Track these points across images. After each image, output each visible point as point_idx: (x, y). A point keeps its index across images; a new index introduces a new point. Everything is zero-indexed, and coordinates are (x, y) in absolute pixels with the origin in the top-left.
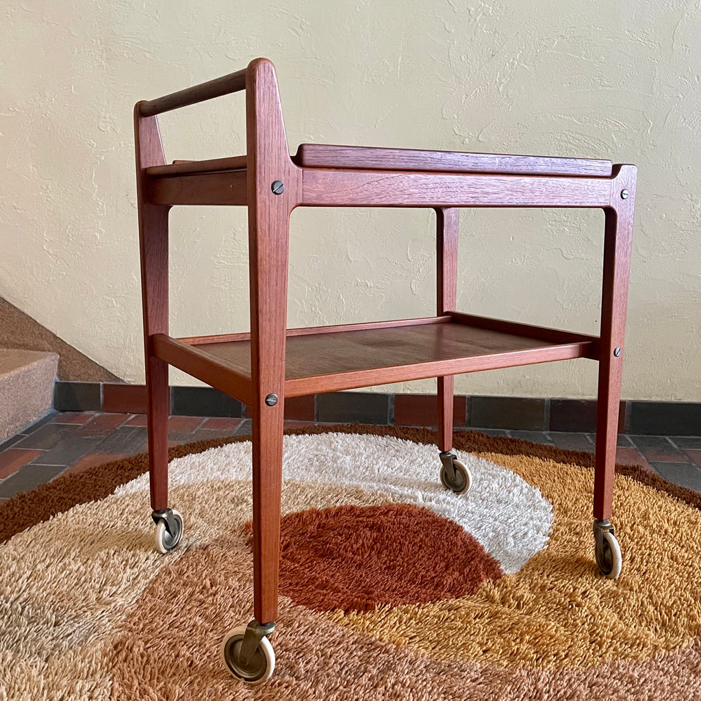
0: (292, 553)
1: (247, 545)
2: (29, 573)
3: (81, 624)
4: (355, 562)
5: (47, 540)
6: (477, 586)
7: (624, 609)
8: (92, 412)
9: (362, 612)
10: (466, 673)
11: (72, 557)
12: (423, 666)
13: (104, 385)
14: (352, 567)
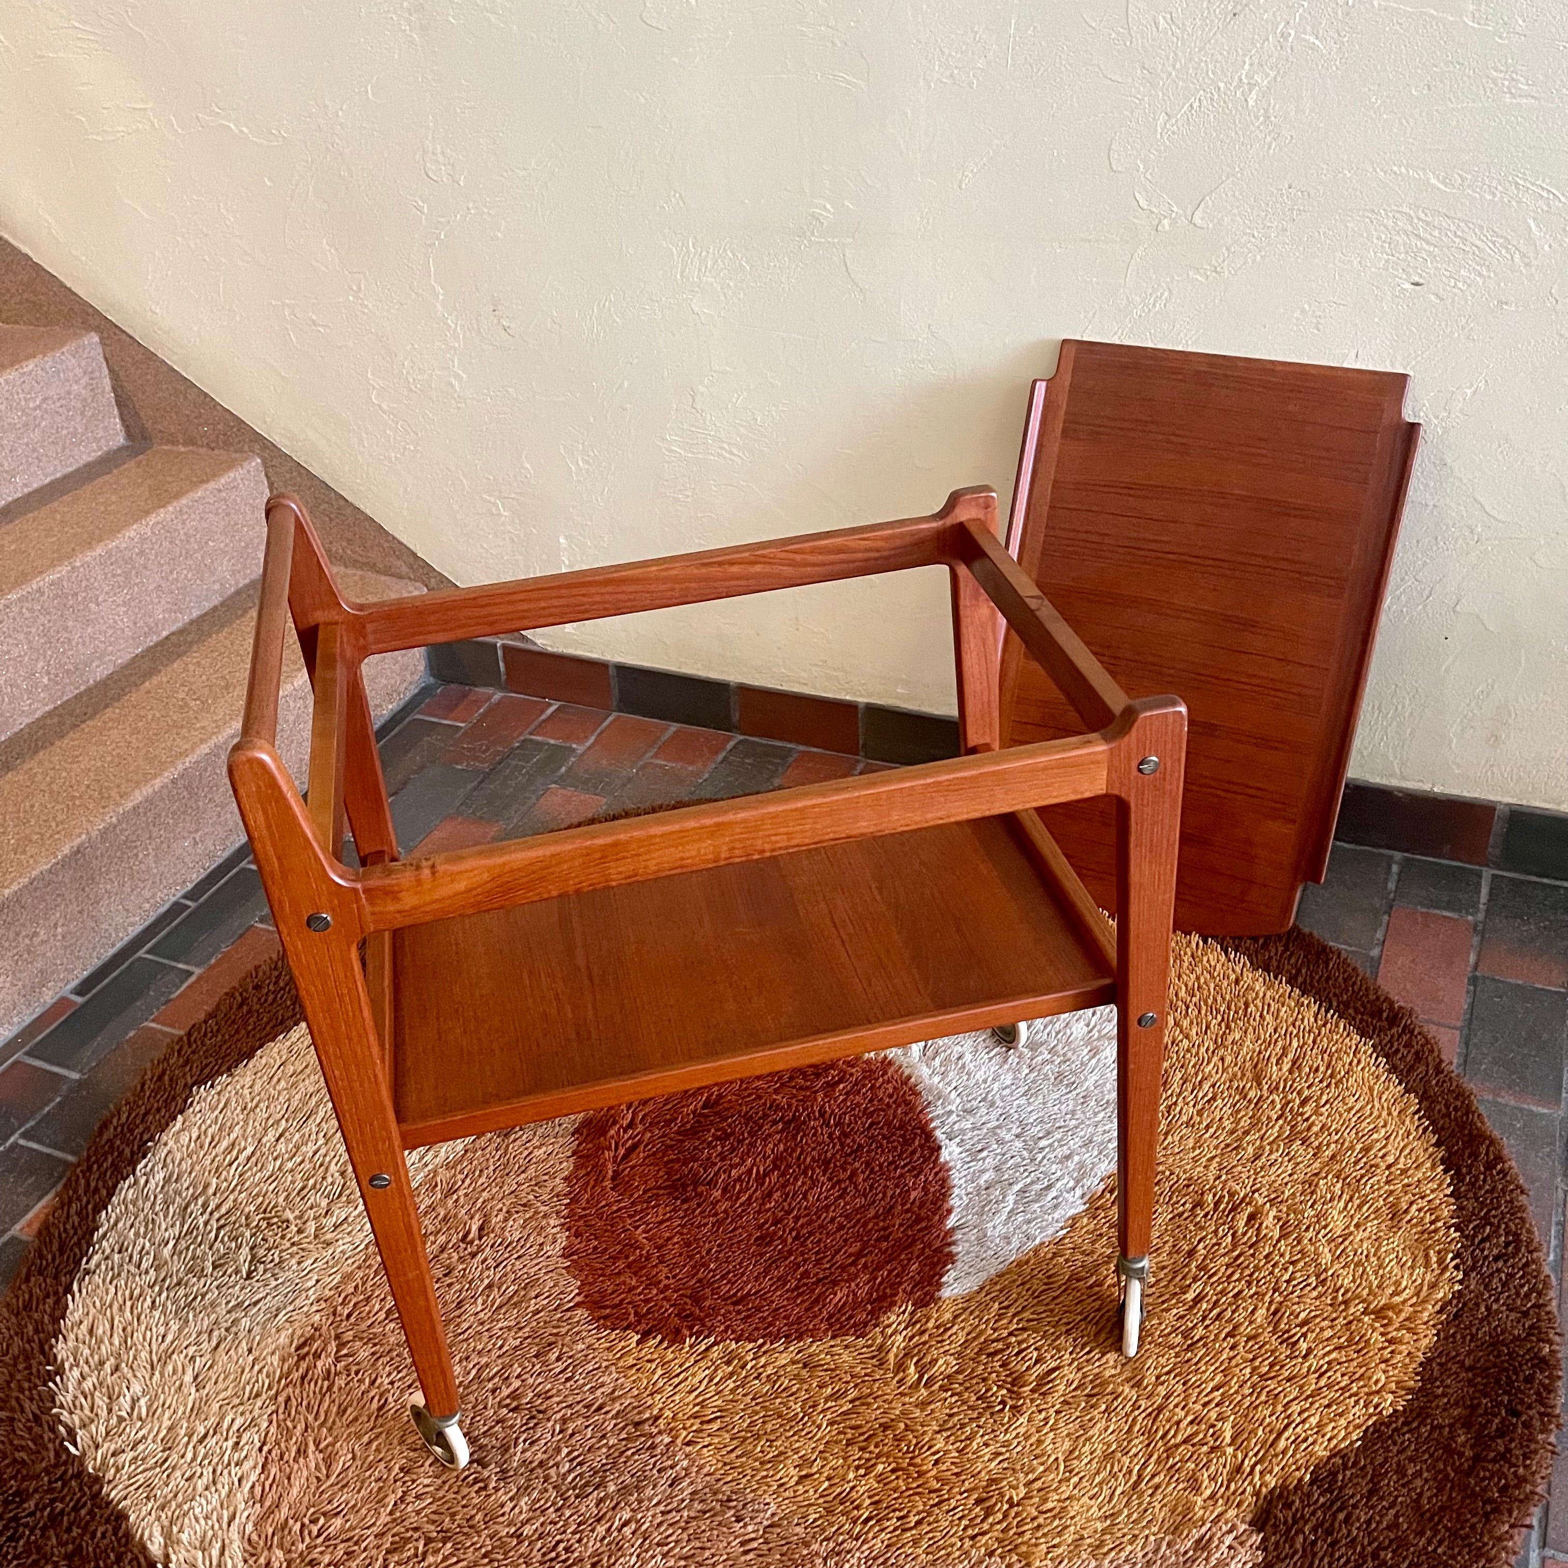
0: (632, 1167)
1: (573, 1135)
2: (250, 1150)
3: (280, 1281)
4: (716, 1214)
5: (301, 1068)
6: (877, 1318)
7: (1091, 1433)
8: (490, 690)
9: (665, 1345)
10: (741, 1524)
11: (318, 1121)
12: (690, 1490)
13: (504, 647)
14: (705, 1225)
